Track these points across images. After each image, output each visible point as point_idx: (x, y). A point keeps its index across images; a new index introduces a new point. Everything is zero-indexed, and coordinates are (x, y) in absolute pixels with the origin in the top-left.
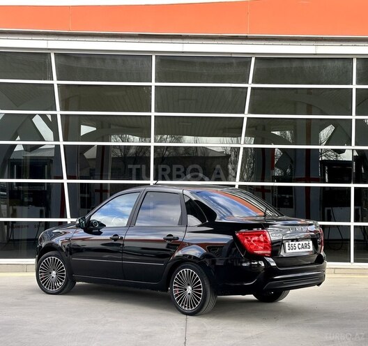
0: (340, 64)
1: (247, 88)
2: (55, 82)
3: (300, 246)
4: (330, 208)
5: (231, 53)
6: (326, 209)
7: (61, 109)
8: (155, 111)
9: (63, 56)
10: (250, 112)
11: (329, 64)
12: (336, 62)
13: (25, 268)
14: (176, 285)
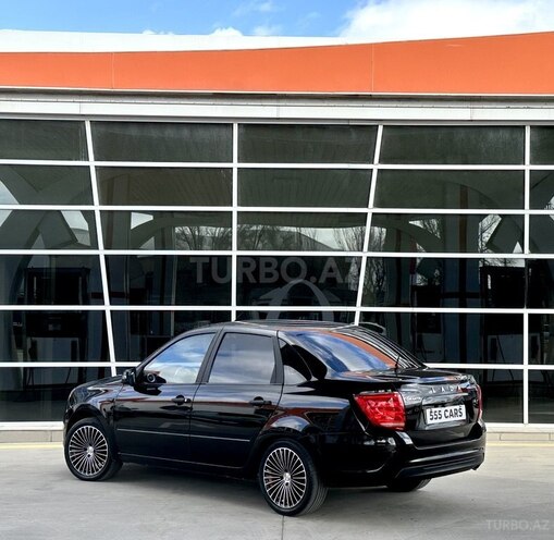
0: (506, 135)
1: (372, 170)
2: (92, 163)
3: (448, 414)
4: (495, 337)
5: (349, 120)
6: (490, 338)
7: (101, 203)
8: (238, 205)
9: (103, 125)
10: (377, 205)
11: (491, 135)
12: (501, 131)
13: (48, 436)
14: (268, 471)
